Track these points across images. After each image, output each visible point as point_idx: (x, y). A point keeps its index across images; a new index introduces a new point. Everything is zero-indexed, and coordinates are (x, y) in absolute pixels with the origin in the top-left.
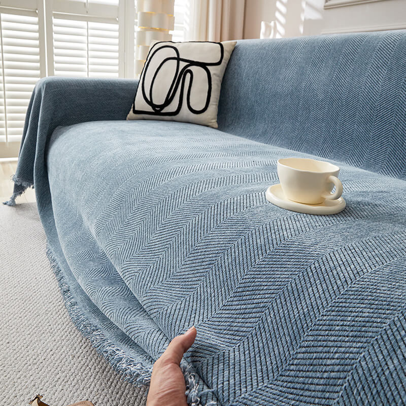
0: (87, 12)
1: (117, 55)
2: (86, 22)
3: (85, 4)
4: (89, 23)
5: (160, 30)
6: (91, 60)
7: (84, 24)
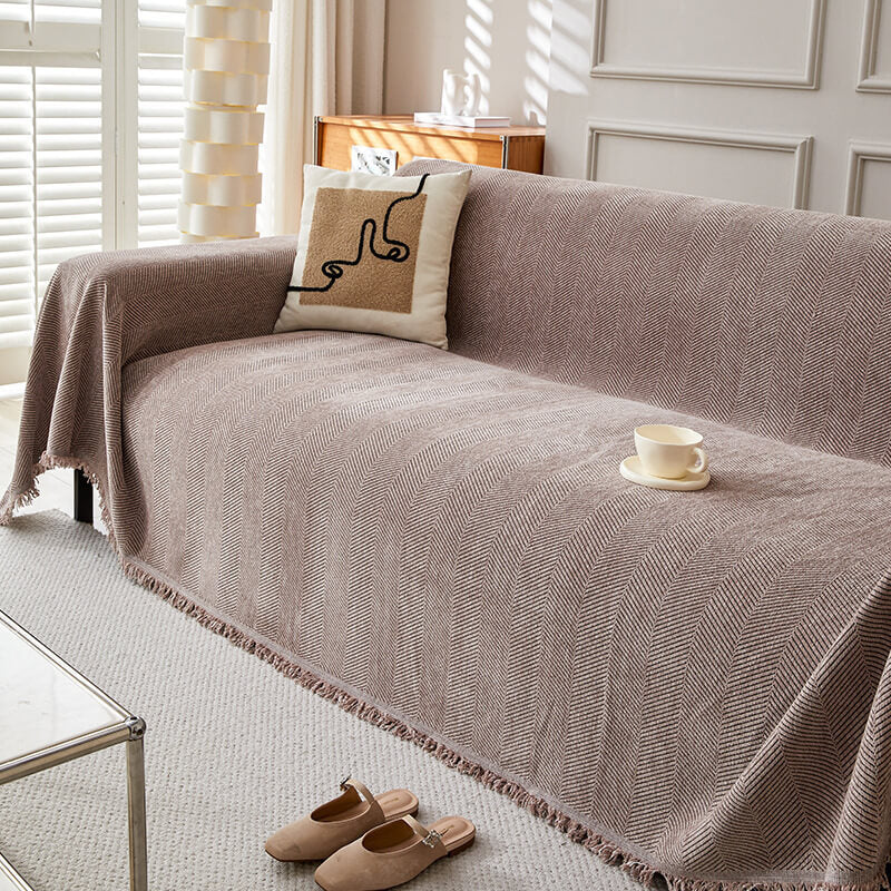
0: (31, 43)
1: (98, 138)
2: (30, 68)
3: (27, 24)
4: (37, 68)
5: (242, 108)
6: (41, 155)
7: (24, 72)
